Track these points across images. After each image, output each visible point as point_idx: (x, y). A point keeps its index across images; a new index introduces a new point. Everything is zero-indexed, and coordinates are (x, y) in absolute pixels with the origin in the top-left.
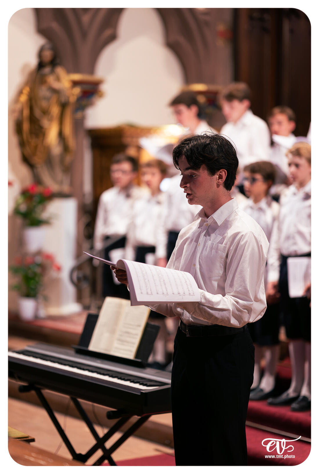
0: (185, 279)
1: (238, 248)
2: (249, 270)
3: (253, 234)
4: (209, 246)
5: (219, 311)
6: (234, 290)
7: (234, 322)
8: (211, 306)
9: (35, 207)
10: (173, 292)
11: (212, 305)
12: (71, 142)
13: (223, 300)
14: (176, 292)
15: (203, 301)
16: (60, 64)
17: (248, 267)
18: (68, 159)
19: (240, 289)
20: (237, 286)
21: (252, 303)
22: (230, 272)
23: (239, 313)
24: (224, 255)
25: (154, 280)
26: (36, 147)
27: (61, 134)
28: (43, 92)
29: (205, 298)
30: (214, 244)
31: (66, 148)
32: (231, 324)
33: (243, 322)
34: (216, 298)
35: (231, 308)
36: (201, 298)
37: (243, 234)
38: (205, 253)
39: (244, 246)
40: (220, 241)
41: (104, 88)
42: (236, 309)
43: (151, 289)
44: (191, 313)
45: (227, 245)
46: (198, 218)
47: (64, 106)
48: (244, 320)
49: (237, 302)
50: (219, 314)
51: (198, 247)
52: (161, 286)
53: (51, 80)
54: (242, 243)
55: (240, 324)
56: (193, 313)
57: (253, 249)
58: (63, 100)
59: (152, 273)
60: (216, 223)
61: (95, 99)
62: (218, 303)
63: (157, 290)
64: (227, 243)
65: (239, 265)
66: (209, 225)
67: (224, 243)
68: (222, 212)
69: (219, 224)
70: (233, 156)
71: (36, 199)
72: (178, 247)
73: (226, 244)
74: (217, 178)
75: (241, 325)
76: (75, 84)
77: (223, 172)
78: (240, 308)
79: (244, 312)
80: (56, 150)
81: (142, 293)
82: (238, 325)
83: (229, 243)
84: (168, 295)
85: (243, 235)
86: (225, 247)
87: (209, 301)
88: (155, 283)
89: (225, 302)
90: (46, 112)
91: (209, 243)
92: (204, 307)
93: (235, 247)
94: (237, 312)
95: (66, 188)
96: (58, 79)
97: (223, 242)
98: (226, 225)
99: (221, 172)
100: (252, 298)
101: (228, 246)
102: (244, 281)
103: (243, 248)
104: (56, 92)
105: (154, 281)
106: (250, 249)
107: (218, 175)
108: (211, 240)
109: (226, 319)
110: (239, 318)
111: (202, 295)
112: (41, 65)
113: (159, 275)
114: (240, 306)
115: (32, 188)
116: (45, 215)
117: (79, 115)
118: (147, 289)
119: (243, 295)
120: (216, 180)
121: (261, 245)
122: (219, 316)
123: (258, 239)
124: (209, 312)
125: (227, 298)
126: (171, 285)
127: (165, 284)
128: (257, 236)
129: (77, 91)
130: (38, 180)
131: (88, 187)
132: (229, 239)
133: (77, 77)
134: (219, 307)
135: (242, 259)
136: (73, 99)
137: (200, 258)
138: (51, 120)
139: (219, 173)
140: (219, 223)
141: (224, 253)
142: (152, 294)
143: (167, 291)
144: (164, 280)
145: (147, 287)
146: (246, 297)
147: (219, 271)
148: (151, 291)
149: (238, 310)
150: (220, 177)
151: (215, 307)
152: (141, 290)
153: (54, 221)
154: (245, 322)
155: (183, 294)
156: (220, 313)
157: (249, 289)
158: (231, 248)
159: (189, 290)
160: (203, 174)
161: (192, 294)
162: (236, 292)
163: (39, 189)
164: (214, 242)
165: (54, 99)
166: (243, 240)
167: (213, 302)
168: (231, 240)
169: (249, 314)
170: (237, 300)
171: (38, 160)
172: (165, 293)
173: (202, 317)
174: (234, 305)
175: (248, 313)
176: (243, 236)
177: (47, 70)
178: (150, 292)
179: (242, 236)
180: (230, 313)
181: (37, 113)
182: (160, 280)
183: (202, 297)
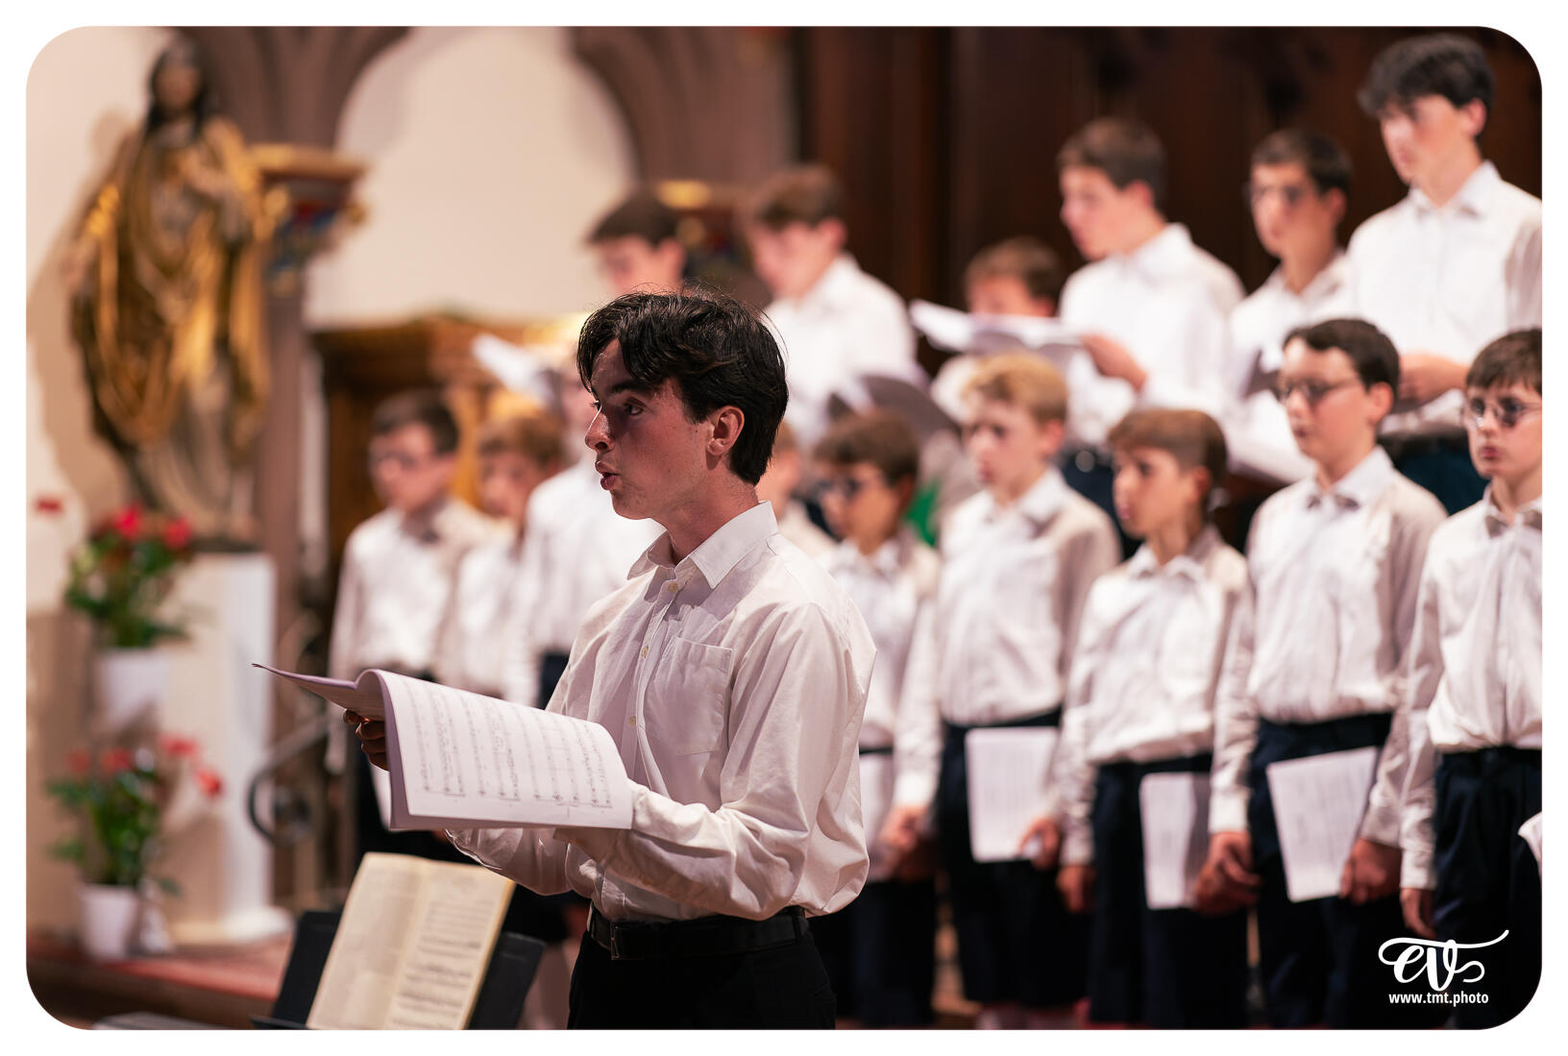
0: (584, 749)
1: (770, 653)
2: (799, 725)
3: (822, 615)
4: (675, 654)
5: (695, 856)
6: (749, 789)
7: (741, 895)
8: (668, 838)
9: (137, 581)
10: (536, 791)
11: (672, 835)
12: (258, 371)
13: (710, 821)
14: (546, 791)
15: (643, 820)
16: (225, 111)
17: (797, 718)
18: (246, 425)
19: (767, 786)
20: (759, 779)
21: (804, 835)
22: (740, 732)
23: (760, 866)
24: (726, 680)
25: (475, 747)
26: (141, 388)
27: (223, 344)
28: (166, 202)
29: (650, 813)
30: (690, 645)
31: (239, 388)
32: (734, 905)
33: (771, 898)
34: (684, 815)
35: (734, 848)
36: (634, 811)
37: (784, 611)
38: (663, 679)
39: (790, 648)
40: (711, 635)
41: (371, 193)
42: (748, 851)
43: (459, 777)
44: (603, 862)
45: (736, 644)
46: (647, 568)
47: (232, 252)
48: (776, 891)
49: (756, 832)
50: (692, 865)
51: (642, 661)
52: (498, 768)
53: (193, 165)
54: (782, 638)
55: (761, 905)
56: (610, 861)
57: (817, 661)
58: (231, 228)
59: (471, 723)
60: (702, 579)
61: (339, 229)
62: (692, 830)
63: (481, 782)
64: (734, 639)
65: (770, 711)
66: (680, 588)
67: (723, 643)
68: (722, 547)
69: (713, 582)
70: (772, 373)
71: (139, 557)
72: (578, 663)
73: (731, 645)
74: (709, 431)
75: (765, 908)
76: (270, 179)
77: (733, 417)
78: (766, 851)
79: (777, 863)
80: (208, 393)
81: (427, 788)
82: (757, 909)
83: (740, 641)
84: (518, 800)
85: (785, 614)
86: (728, 654)
87: (661, 823)
88: (477, 759)
89: (714, 826)
90: (173, 271)
91: (677, 644)
92: (645, 841)
93: (758, 652)
94: (753, 865)
95: (240, 522)
96: (216, 161)
97: (722, 639)
98: (737, 584)
99: (724, 415)
100: (805, 819)
101: (735, 652)
102: (781, 761)
103: (784, 657)
104: (207, 204)
105: (476, 752)
106: (807, 661)
107: (714, 424)
108: (684, 633)
109: (717, 884)
110: (758, 884)
111: (638, 803)
112: (158, 116)
113: (493, 733)
114: (763, 843)
115: (129, 520)
116: (168, 612)
117: (285, 281)
118: (446, 777)
119: (776, 806)
120: (708, 439)
121: (847, 653)
122: (693, 874)
123: (837, 632)
124: (661, 858)
125: (725, 816)
126: (532, 767)
127: (512, 762)
128: (831, 620)
129: (278, 202)
130: (145, 495)
131: (312, 520)
132: (740, 629)
133: (277, 156)
134: (695, 842)
135: (780, 689)
136: (263, 229)
137: (650, 693)
138: (190, 296)
139: (717, 417)
140: (713, 580)
141: (722, 675)
142: (462, 794)
143: (516, 785)
144: (510, 751)
145: (449, 771)
146: (783, 815)
147: (706, 732)
148: (460, 782)
149: (759, 857)
150: (721, 431)
151: (682, 842)
152: (426, 777)
153: (199, 630)
154: (778, 899)
155: (572, 800)
156: (698, 861)
157: (795, 789)
158: (747, 655)
159: (594, 790)
160: (667, 409)
161: (602, 801)
162: (754, 797)
163: (149, 524)
164: (694, 641)
165: (202, 226)
166: (784, 630)
167: (674, 826)
168: (746, 630)
169: (794, 874)
170: (756, 825)
171: (145, 429)
172: (510, 794)
173: (640, 878)
174: (743, 838)
175: (791, 870)
176: (787, 616)
177: (180, 131)
178: (455, 788)
179: (783, 619)
180: (729, 863)
181: (146, 271)
182: (496, 749)
183: (638, 807)
